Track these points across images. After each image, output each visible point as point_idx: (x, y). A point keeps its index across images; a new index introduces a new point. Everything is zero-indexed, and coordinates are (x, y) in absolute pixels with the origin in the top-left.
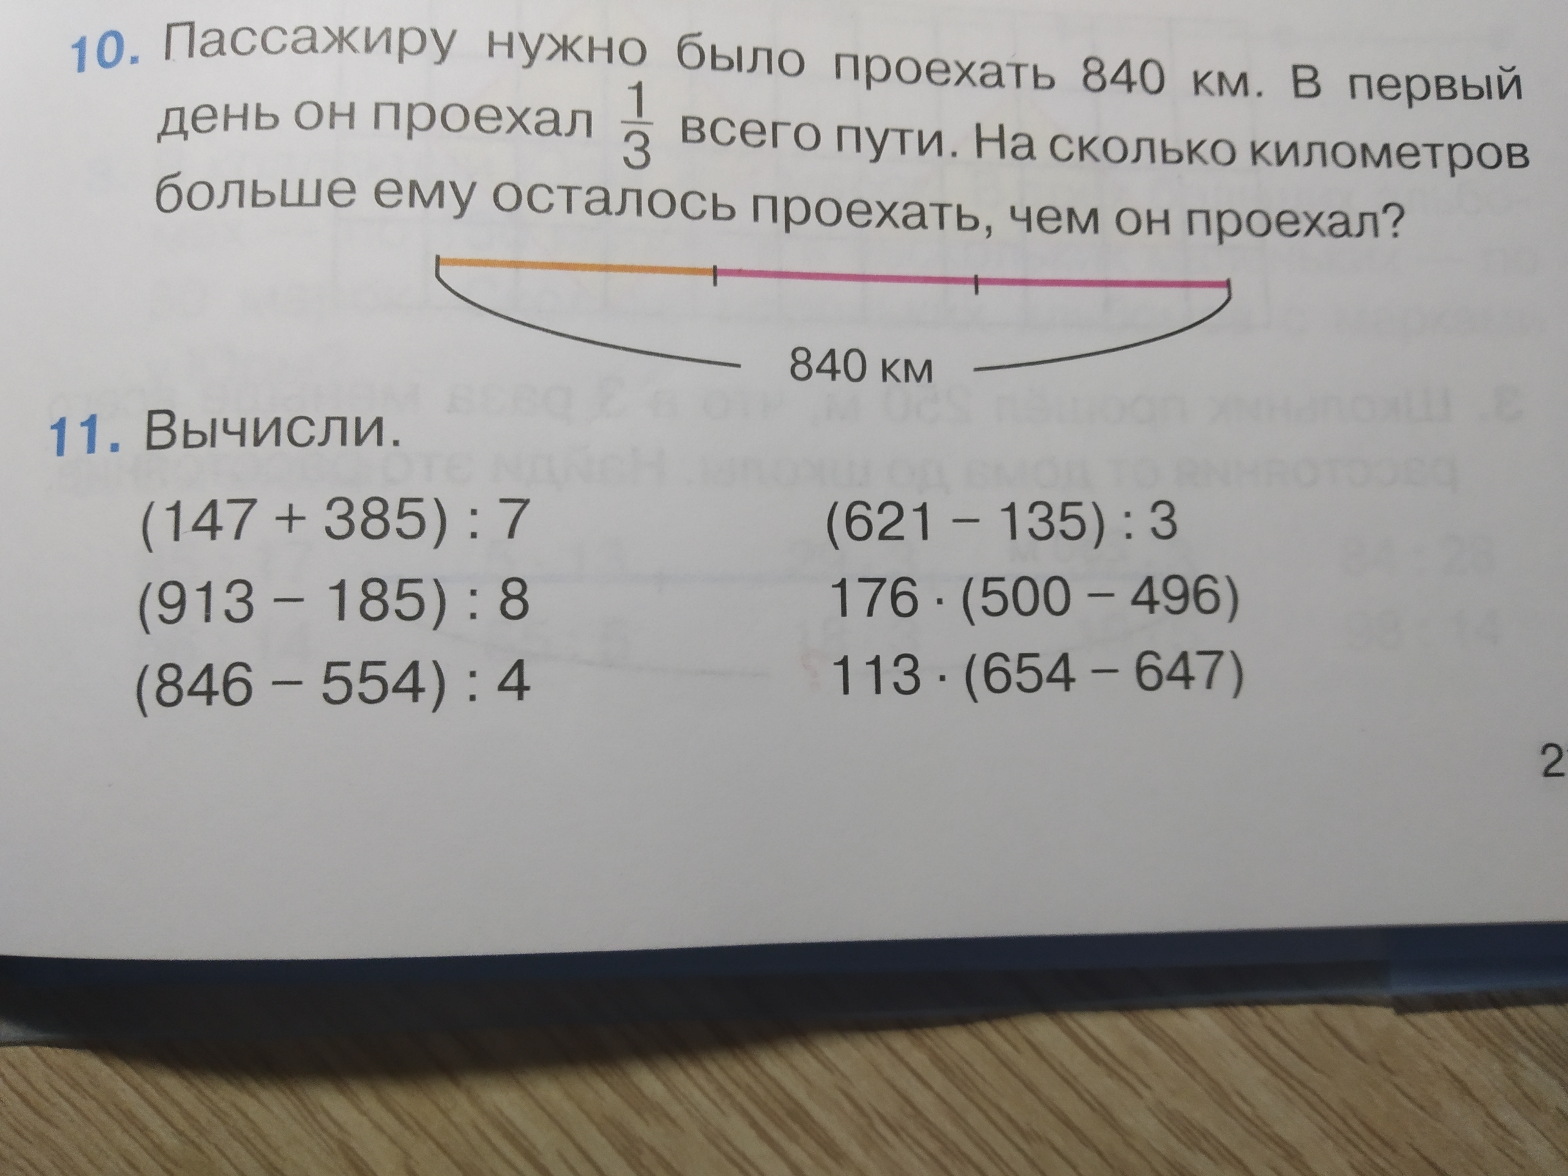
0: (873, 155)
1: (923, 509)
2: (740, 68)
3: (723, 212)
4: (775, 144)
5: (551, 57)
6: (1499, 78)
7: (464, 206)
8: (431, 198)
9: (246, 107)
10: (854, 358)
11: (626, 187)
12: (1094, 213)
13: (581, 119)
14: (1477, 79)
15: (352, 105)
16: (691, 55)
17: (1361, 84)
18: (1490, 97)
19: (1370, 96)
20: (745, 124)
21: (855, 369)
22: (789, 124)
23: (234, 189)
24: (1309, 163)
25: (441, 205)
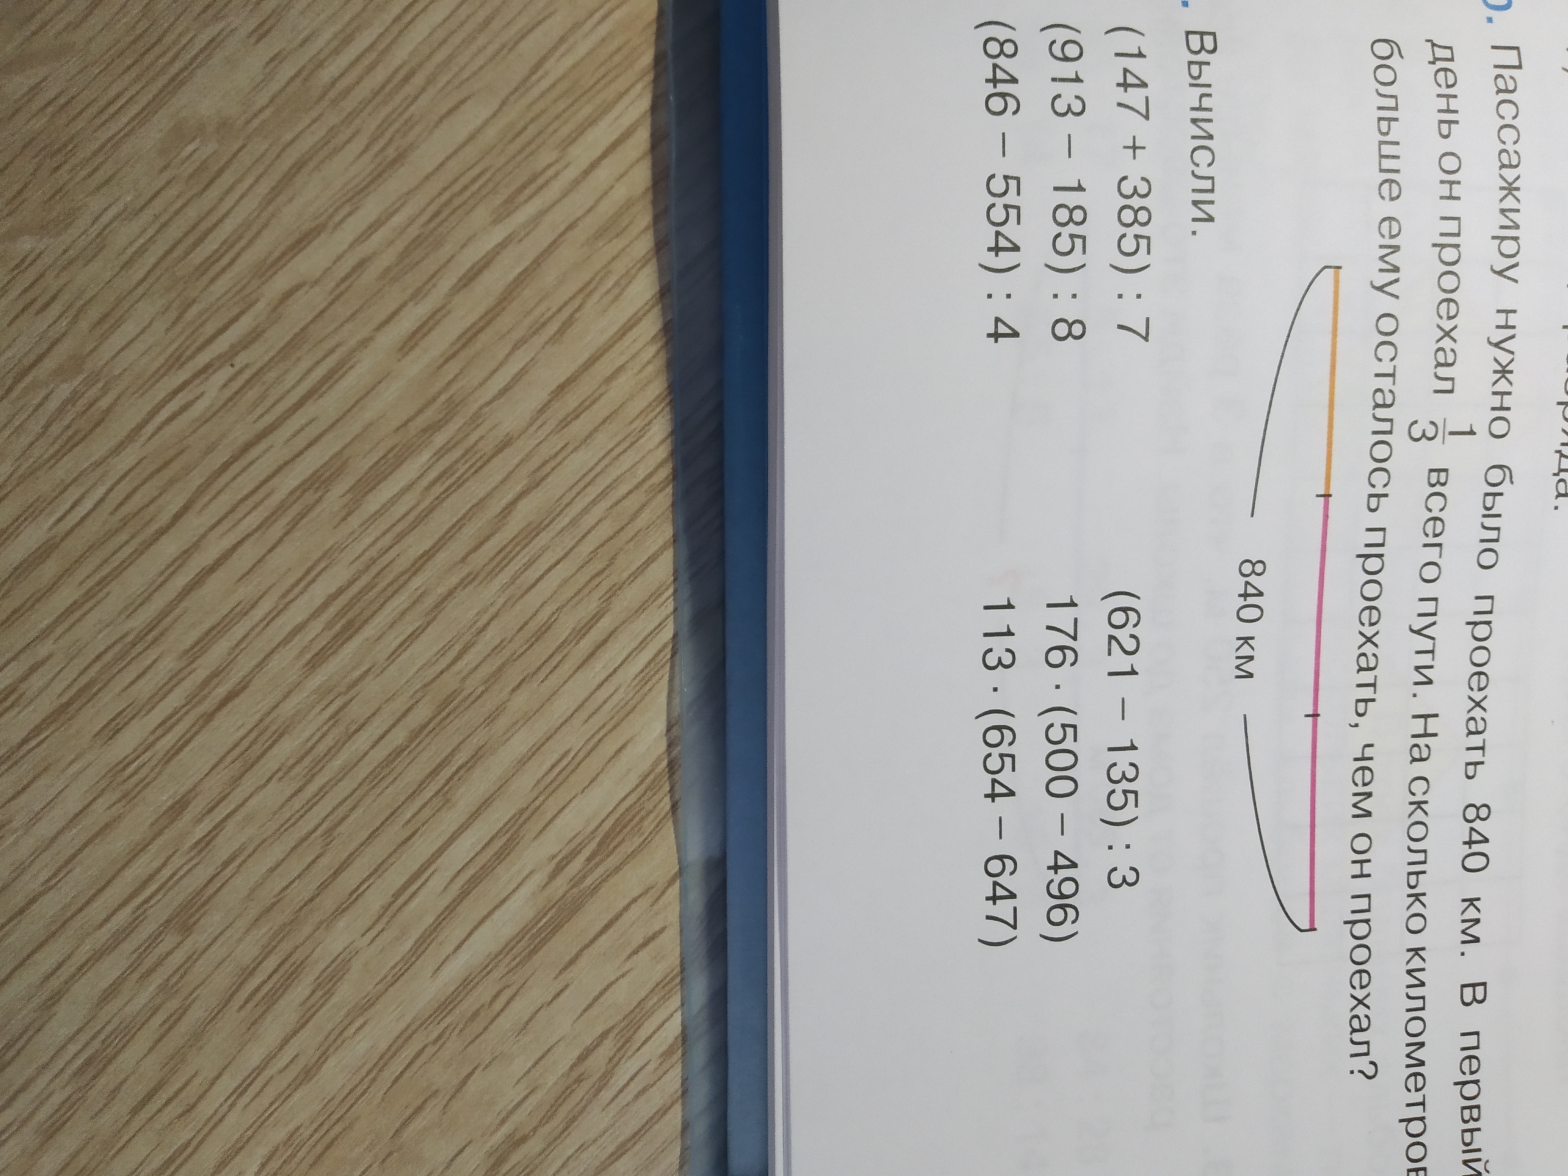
0: (1415, 628)
1: (1133, 672)
2: (1485, 516)
3: (1374, 502)
4: (1425, 545)
5: (1496, 360)
6: (1479, 1160)
7: (1380, 289)
8: (1387, 262)
9: (1455, 112)
10: (1255, 613)
11: (1394, 421)
12: (1368, 814)
13: (1447, 385)
14: (1479, 1140)
15: (1458, 198)
16: (1496, 476)
17: (1472, 1041)
18: (1464, 1152)
19: (1463, 1049)
20: (1441, 520)
21: (1246, 614)
22: (1440, 557)
23: (1391, 103)
24: (1409, 997)
25: (1381, 270)
